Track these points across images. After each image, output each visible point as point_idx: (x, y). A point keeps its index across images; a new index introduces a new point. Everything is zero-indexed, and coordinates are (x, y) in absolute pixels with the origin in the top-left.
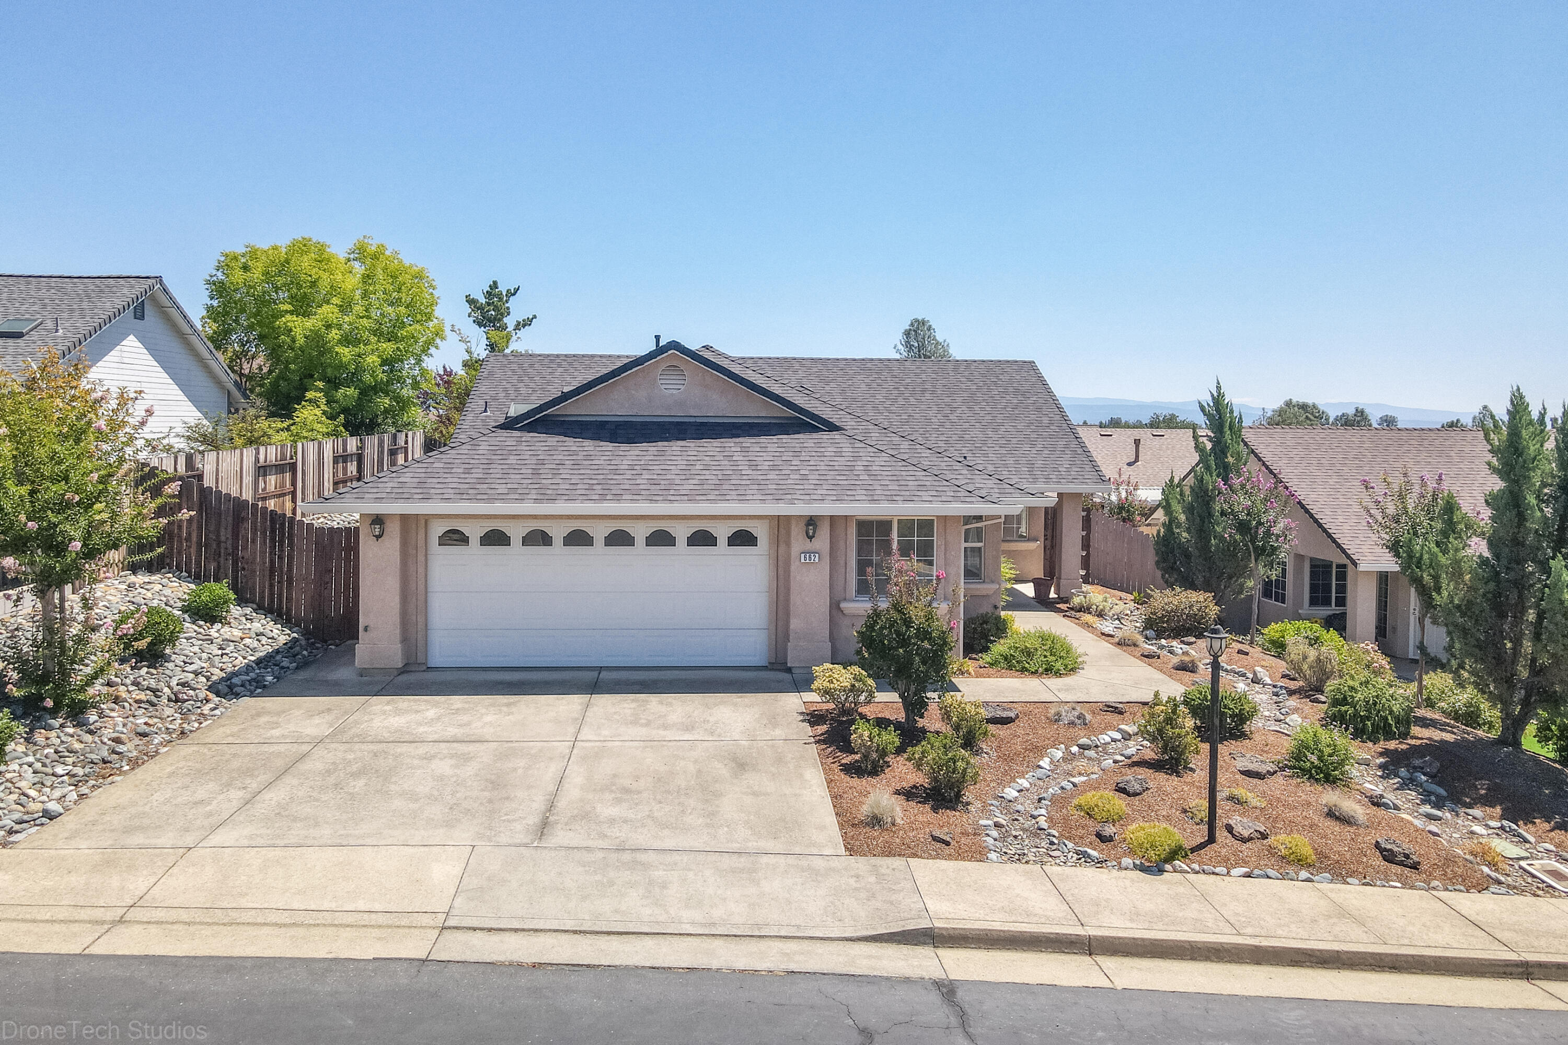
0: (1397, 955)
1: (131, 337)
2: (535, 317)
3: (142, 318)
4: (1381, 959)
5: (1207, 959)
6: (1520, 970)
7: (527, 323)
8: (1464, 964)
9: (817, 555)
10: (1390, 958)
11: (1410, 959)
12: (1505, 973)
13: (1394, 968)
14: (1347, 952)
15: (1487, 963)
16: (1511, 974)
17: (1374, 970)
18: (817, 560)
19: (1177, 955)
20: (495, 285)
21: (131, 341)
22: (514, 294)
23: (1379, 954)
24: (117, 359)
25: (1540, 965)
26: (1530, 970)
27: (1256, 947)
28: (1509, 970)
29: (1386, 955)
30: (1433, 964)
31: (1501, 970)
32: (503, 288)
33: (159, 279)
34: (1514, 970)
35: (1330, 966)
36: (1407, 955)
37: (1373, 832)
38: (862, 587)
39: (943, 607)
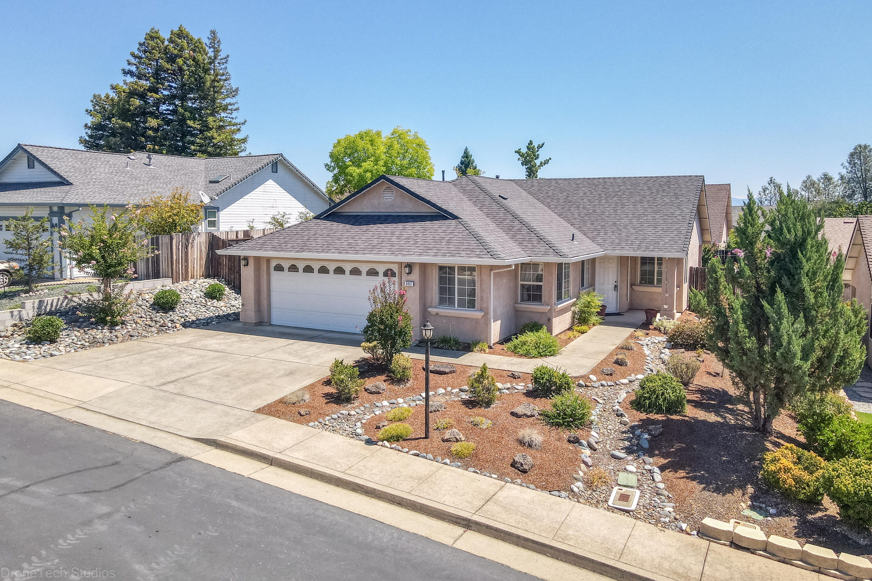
0: (403, 498)
1: (271, 180)
2: (550, 159)
3: (277, 172)
4: (394, 498)
5: (317, 478)
6: (465, 523)
7: (546, 162)
8: (435, 511)
9: (412, 283)
10: (399, 498)
11: (408, 502)
12: (456, 522)
13: (400, 504)
14: (379, 490)
15: (448, 514)
16: (459, 524)
17: (389, 502)
18: (412, 285)
19: (305, 473)
20: (531, 143)
21: (270, 182)
22: (541, 147)
23: (393, 495)
24: (262, 190)
25: (477, 523)
26: (470, 524)
27: (339, 478)
28: (458, 521)
29: (397, 496)
30: (419, 507)
31: (454, 520)
32: (535, 144)
33: (281, 155)
34: (461, 522)
35: (370, 495)
36: (407, 499)
37: (533, 452)
38: (442, 301)
39: (479, 315)
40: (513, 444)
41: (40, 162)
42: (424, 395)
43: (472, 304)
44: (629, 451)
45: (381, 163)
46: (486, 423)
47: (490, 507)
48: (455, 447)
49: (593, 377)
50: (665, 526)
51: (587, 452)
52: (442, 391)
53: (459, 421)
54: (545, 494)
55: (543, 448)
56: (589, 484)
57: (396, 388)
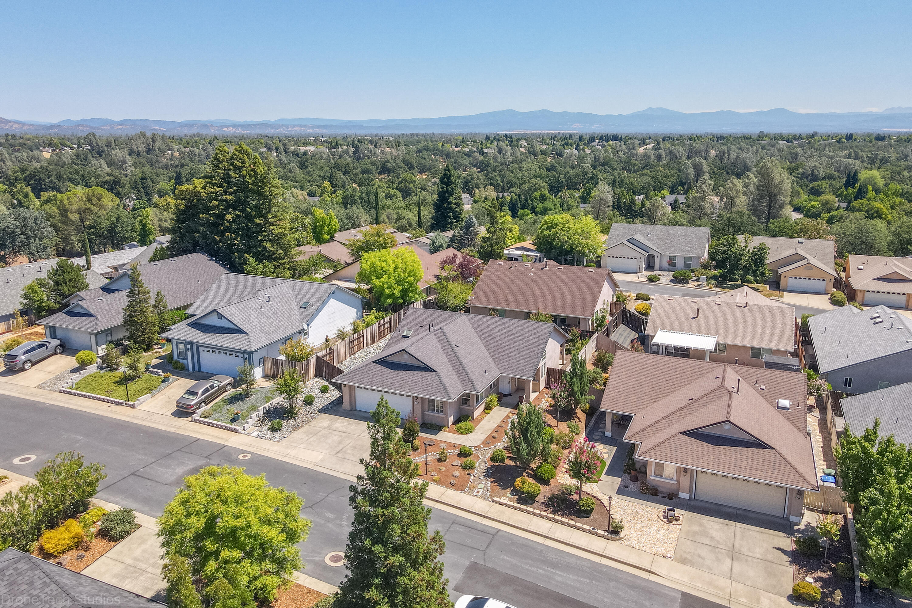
1: (331, 299)
3: (334, 293)
9: (418, 403)
24: (327, 306)
37: (456, 479)
38: (429, 409)
39: (444, 416)
40: (451, 476)
41: (225, 317)
42: (425, 456)
43: (441, 411)
44: (485, 476)
45: (392, 278)
46: (443, 469)
47: (443, 497)
48: (435, 478)
49: (482, 446)
50: (485, 500)
51: (472, 477)
52: (430, 454)
53: (436, 468)
54: (458, 492)
55: (459, 478)
56: (470, 488)
57: (415, 453)
